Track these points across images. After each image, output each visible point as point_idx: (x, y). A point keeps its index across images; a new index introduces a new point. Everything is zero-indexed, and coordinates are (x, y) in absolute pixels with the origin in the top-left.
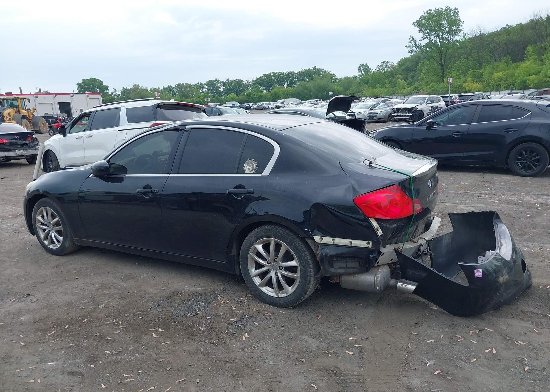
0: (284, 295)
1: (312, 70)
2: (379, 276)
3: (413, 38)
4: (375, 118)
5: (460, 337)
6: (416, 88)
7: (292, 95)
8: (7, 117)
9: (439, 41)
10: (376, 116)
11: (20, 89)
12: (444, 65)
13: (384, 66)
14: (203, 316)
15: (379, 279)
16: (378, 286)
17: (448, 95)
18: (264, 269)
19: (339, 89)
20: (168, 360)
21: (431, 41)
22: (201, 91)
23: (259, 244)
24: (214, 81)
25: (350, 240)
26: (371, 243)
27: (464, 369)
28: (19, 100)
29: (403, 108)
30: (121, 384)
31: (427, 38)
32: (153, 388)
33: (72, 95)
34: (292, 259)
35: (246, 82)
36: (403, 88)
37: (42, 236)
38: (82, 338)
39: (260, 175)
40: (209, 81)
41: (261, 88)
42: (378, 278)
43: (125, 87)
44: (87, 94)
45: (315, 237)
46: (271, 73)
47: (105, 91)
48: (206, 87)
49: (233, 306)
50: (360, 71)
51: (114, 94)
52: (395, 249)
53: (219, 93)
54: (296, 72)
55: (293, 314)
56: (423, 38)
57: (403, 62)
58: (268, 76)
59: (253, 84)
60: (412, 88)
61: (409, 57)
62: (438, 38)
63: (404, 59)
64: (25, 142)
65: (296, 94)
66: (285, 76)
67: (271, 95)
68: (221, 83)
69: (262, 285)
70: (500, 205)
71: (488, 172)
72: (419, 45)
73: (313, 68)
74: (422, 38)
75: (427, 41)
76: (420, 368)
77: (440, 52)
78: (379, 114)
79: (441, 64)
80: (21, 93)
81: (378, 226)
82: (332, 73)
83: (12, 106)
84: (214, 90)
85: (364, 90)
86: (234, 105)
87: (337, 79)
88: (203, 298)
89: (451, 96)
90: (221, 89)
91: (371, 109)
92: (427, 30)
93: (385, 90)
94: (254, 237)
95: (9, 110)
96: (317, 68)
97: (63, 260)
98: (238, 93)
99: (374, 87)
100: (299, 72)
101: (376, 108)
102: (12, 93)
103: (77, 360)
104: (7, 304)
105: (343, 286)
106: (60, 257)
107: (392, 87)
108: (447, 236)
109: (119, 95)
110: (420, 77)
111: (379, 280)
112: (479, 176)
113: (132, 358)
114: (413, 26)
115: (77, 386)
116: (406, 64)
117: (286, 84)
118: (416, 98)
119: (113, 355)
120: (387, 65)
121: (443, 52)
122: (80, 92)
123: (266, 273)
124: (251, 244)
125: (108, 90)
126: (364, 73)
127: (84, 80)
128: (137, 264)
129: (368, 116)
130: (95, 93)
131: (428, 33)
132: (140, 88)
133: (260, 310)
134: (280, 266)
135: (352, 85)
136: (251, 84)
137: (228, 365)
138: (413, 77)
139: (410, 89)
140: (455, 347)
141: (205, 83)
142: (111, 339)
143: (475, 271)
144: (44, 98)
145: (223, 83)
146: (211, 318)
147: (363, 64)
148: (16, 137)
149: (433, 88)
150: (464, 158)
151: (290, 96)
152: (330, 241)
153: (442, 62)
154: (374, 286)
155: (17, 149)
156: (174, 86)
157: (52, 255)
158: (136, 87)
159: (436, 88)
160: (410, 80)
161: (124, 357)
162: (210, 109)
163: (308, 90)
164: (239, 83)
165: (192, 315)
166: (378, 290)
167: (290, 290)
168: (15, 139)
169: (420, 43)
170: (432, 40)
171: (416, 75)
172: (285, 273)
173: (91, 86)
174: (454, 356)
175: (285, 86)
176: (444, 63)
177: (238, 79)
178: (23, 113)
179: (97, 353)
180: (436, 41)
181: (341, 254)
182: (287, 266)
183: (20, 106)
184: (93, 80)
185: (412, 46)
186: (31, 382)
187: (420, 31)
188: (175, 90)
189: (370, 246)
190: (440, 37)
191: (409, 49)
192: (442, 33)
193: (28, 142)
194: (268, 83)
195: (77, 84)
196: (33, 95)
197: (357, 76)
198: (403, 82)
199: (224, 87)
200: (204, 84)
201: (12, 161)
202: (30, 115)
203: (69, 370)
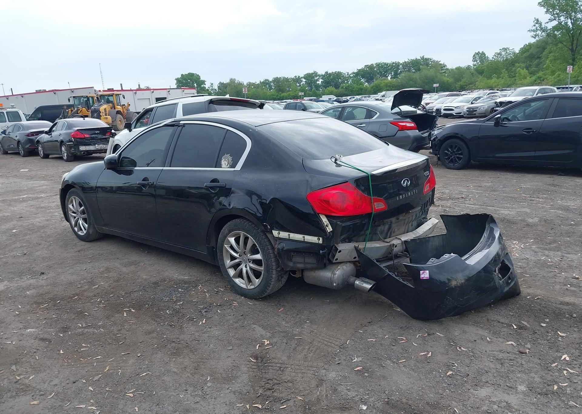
0: (252, 287)
1: (419, 59)
2: (337, 273)
3: (538, 20)
4: (474, 113)
5: (405, 339)
6: (539, 78)
7: (395, 87)
8: (103, 113)
9: (571, 22)
10: (476, 111)
11: (121, 85)
12: (576, 50)
13: (503, 53)
14: (175, 302)
15: (337, 275)
16: (335, 283)
17: (567, 86)
18: (237, 261)
19: (448, 81)
20: (125, 336)
21: (560, 23)
22: (298, 85)
23: (232, 236)
24: (312, 74)
25: (303, 235)
26: (321, 238)
27: (387, 368)
28: (114, 96)
29: (507, 102)
30: (77, 352)
31: (555, 19)
32: (100, 357)
33: (168, 90)
34: (258, 253)
35: (346, 74)
36: (525, 78)
37: (73, 223)
38: (66, 312)
39: (233, 169)
40: (307, 74)
41: (362, 80)
42: (335, 275)
43: (222, 82)
44: (183, 89)
45: (273, 231)
46: (374, 64)
47: (202, 86)
48: (304, 80)
49: (207, 295)
50: (474, 59)
51: (211, 88)
52: (355, 247)
53: (317, 87)
54: (401, 62)
55: (259, 305)
56: (551, 20)
57: (526, 49)
58: (371, 67)
59: (354, 76)
60: (534, 78)
61: (535, 42)
62: (569, 20)
63: (528, 44)
64: (104, 137)
65: (399, 86)
66: (389, 67)
67: (372, 87)
68: (319, 75)
69: (235, 276)
70: (549, 210)
71: (564, 174)
72: (545, 28)
73: (421, 58)
74: (549, 19)
75: (555, 23)
76: (344, 363)
77: (571, 36)
78: (480, 108)
79: (572, 50)
80: (122, 89)
81: (328, 222)
82: (443, 63)
83: (108, 102)
84: (312, 83)
85: (477, 81)
86: (331, 99)
87: (447, 69)
88: (185, 286)
89: (571, 88)
90: (320, 82)
91: (472, 102)
92: (556, 11)
93: (502, 81)
94: (227, 230)
95: (105, 106)
96: (425, 57)
97: (88, 245)
98: (337, 86)
99: (490, 77)
100: (405, 62)
101: (478, 102)
102: (114, 89)
103: (52, 330)
104: (23, 280)
105: (306, 280)
106: (86, 243)
107: (512, 77)
108: (436, 239)
109: (216, 90)
110: (545, 66)
111: (336, 277)
112: (549, 179)
113: (96, 331)
114: (539, 7)
115: (41, 350)
116: (531, 51)
117: (390, 75)
118: (525, 90)
119: (82, 327)
120: (507, 53)
121: (575, 36)
122: (178, 87)
123: (239, 264)
124: (225, 237)
125: (205, 85)
126: (480, 62)
127: (182, 75)
128: (146, 252)
129: (467, 111)
130: (192, 87)
131: (557, 14)
132: (236, 82)
133: (230, 300)
134: (249, 259)
135: (464, 75)
136: (352, 76)
137: (173, 344)
138: (537, 65)
139: (532, 80)
140: (393, 347)
141: (303, 76)
142: (88, 314)
143: (421, 272)
144: (143, 94)
145: (322, 75)
146: (182, 304)
147: (479, 52)
148: (97, 132)
149: (559, 78)
150: (535, 157)
151: (393, 89)
152: (286, 236)
153: (572, 48)
154: (331, 282)
155: (97, 143)
156: (271, 80)
157: (80, 241)
158: (232, 81)
159: (563, 78)
160: (534, 69)
161: (91, 330)
162: (295, 104)
163: (413, 82)
164: (338, 75)
165: (166, 300)
166: (335, 286)
167: (257, 282)
168: (95, 134)
169: (546, 26)
170: (562, 22)
171: (541, 63)
172: (252, 265)
173: (189, 81)
174: (385, 356)
175: (389, 78)
176: (576, 49)
177: (337, 71)
178: (118, 108)
179: (70, 325)
180: (567, 23)
181: (296, 249)
182: (254, 259)
183: (115, 102)
184: (191, 75)
185: (537, 30)
186: (8, 343)
187: (547, 12)
188: (272, 84)
189: (321, 242)
190: (573, 17)
191: (533, 33)
192: (575, 13)
193: (107, 137)
194: (370, 75)
195: (176, 79)
196: (132, 90)
197: (472, 65)
198: (524, 72)
199: (323, 80)
200: (302, 78)
201: (94, 155)
202: (124, 110)
203: (41, 336)
